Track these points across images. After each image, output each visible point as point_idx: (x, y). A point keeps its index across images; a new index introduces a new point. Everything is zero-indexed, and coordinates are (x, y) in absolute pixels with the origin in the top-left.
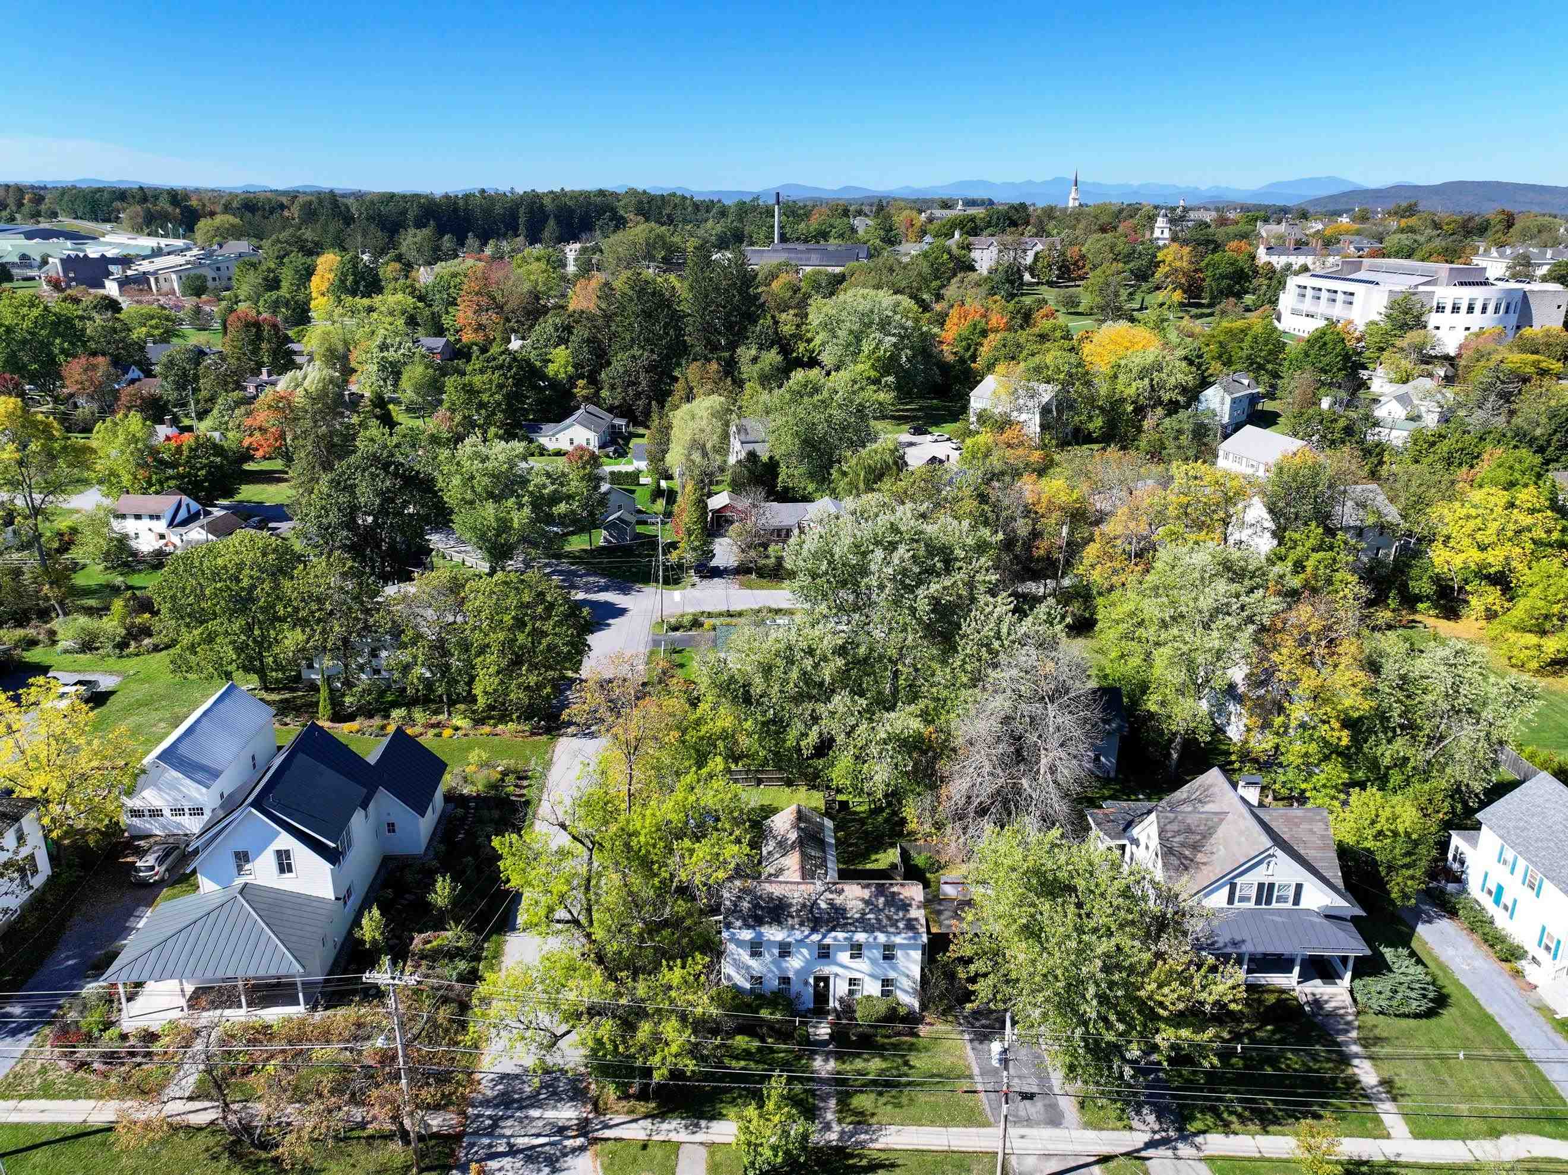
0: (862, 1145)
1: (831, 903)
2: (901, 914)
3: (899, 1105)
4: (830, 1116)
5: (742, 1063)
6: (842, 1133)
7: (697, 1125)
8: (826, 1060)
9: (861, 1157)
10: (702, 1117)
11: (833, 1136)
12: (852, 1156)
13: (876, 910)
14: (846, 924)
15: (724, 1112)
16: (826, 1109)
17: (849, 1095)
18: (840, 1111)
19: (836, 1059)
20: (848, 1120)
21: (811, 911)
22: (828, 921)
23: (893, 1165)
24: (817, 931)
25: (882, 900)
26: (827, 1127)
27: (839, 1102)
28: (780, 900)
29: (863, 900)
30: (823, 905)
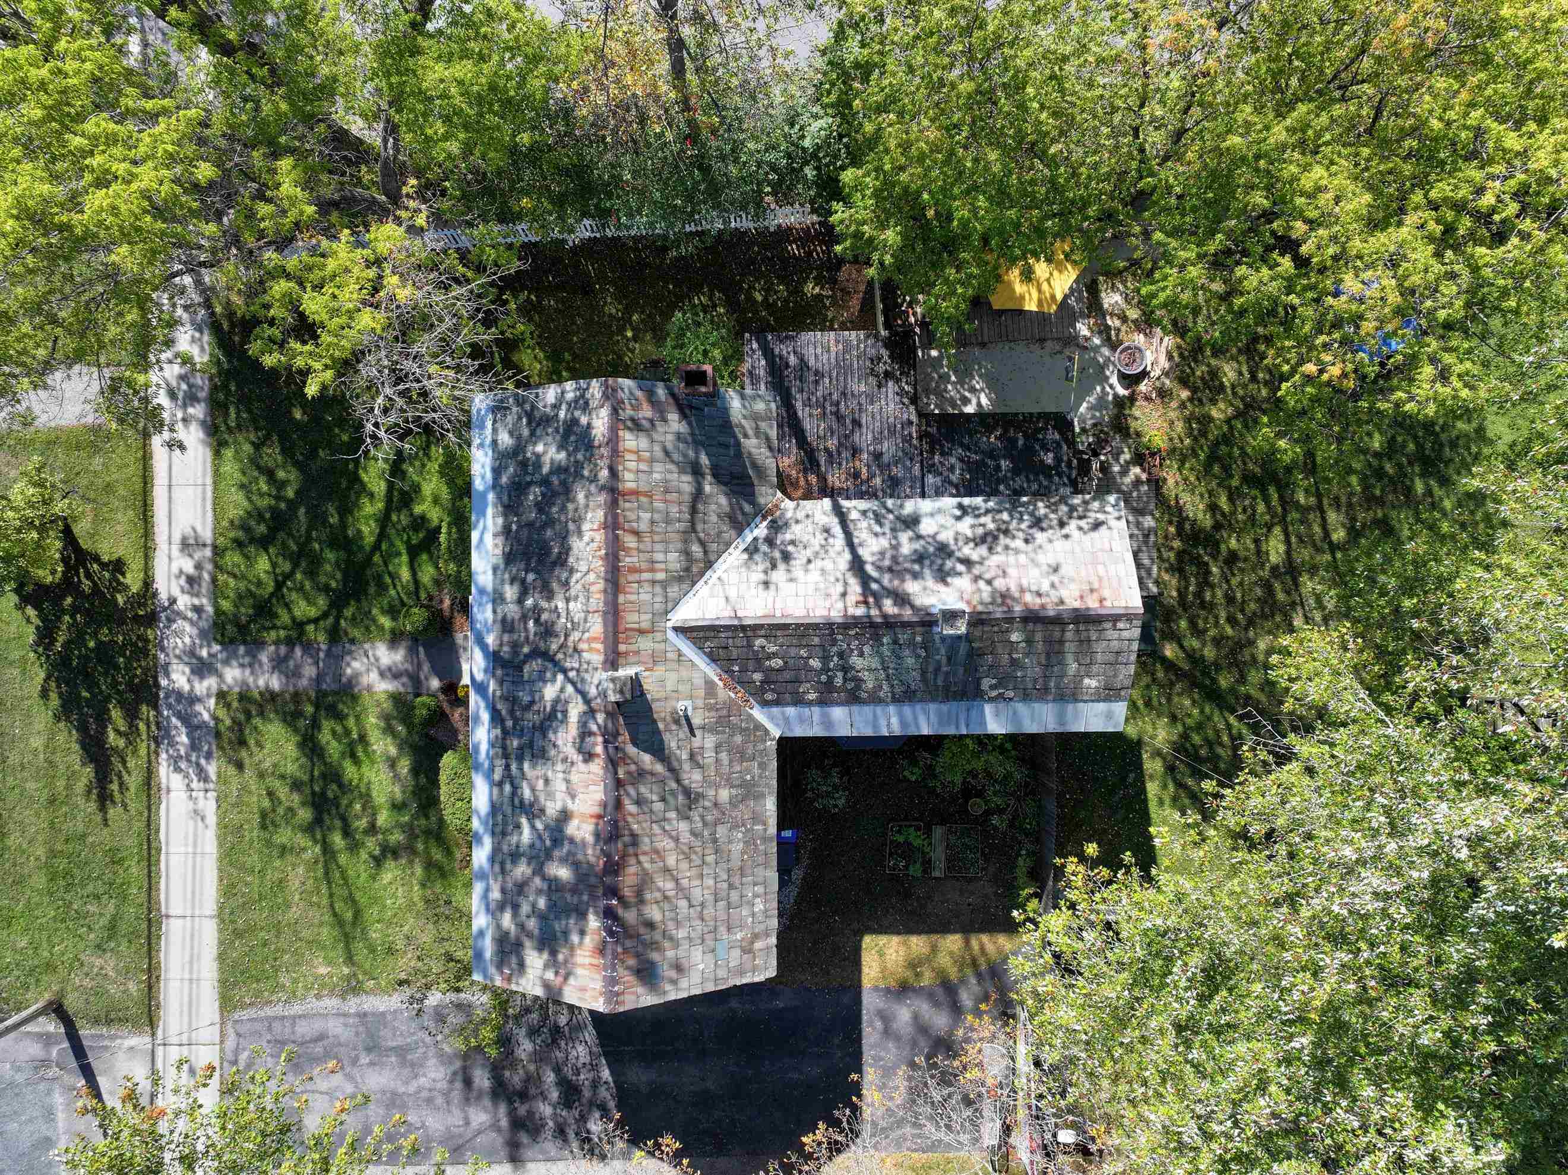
0: (161, 736)
1: (555, 715)
2: (532, 924)
3: (266, 821)
4: (232, 675)
5: (379, 487)
6: (193, 699)
7: (192, 398)
8: (390, 673)
9: (131, 734)
10: (217, 406)
11: (179, 678)
12: (132, 715)
13: (539, 856)
14: (506, 756)
15: (228, 453)
16: (253, 665)
17: (291, 718)
18: (243, 697)
19: (396, 698)
20: (222, 713)
21: (536, 653)
22: (511, 700)
23: (104, 799)
24: (489, 671)
25: (563, 873)
26: (201, 668)
27: (271, 697)
28: (562, 561)
29: (565, 816)
30: (550, 692)
